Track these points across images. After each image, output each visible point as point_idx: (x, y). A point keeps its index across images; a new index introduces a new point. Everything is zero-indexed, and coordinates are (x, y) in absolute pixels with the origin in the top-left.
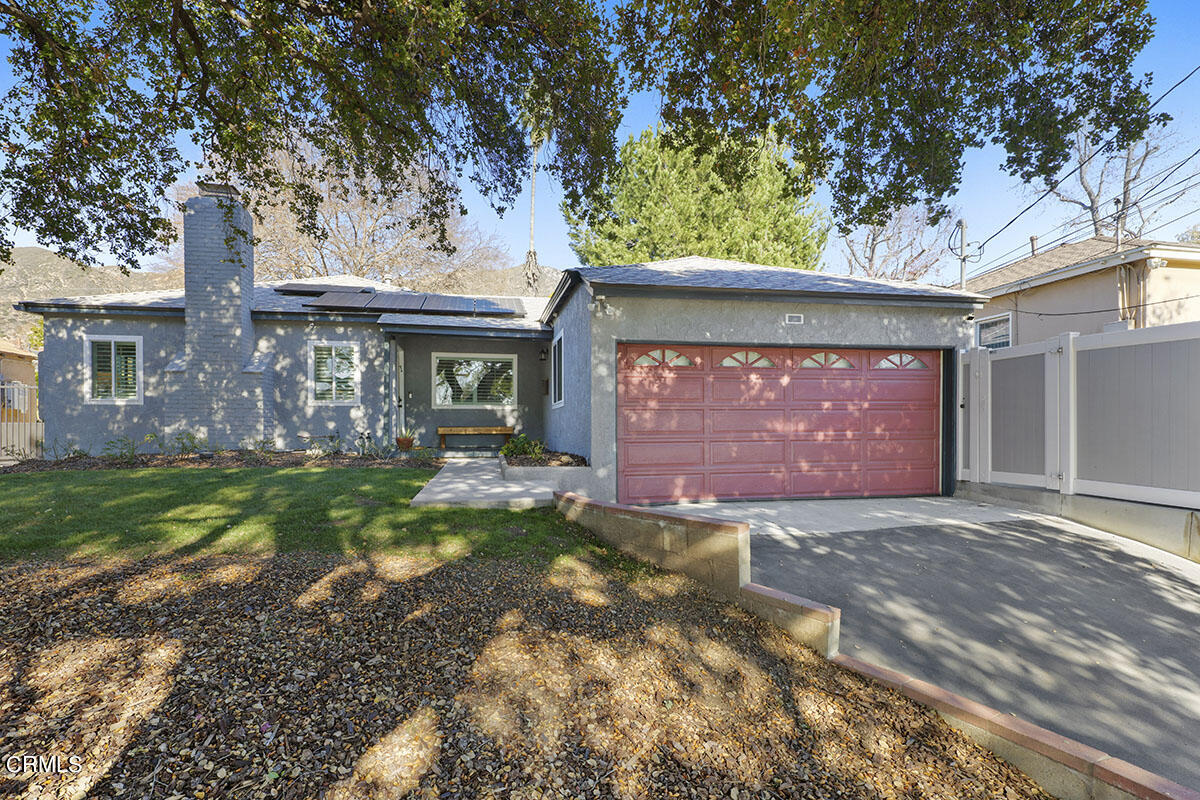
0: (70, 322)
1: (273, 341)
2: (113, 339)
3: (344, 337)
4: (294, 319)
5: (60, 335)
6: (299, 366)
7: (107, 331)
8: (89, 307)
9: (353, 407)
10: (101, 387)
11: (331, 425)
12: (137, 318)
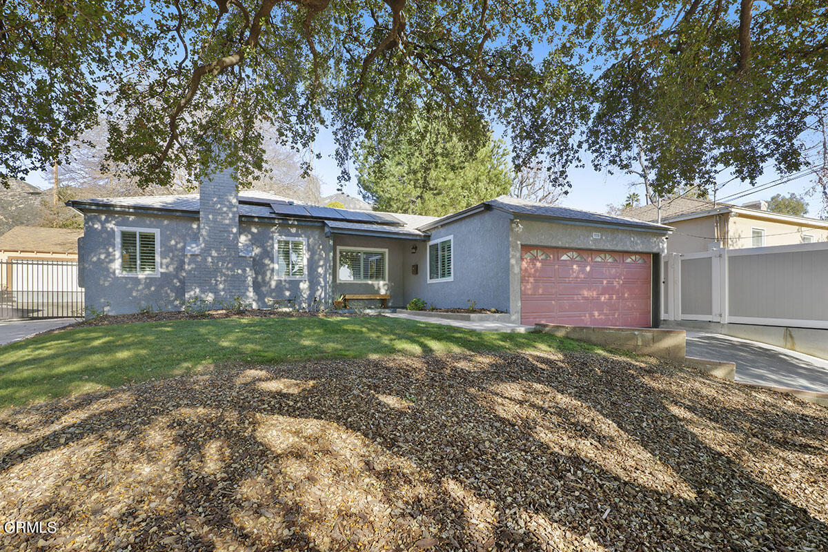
0: (103, 217)
1: (250, 237)
2: (138, 230)
3: (297, 235)
4: (265, 222)
5: (96, 226)
6: (267, 254)
7: (133, 224)
8: (121, 206)
9: (301, 281)
10: (129, 264)
11: (287, 293)
12: (155, 216)
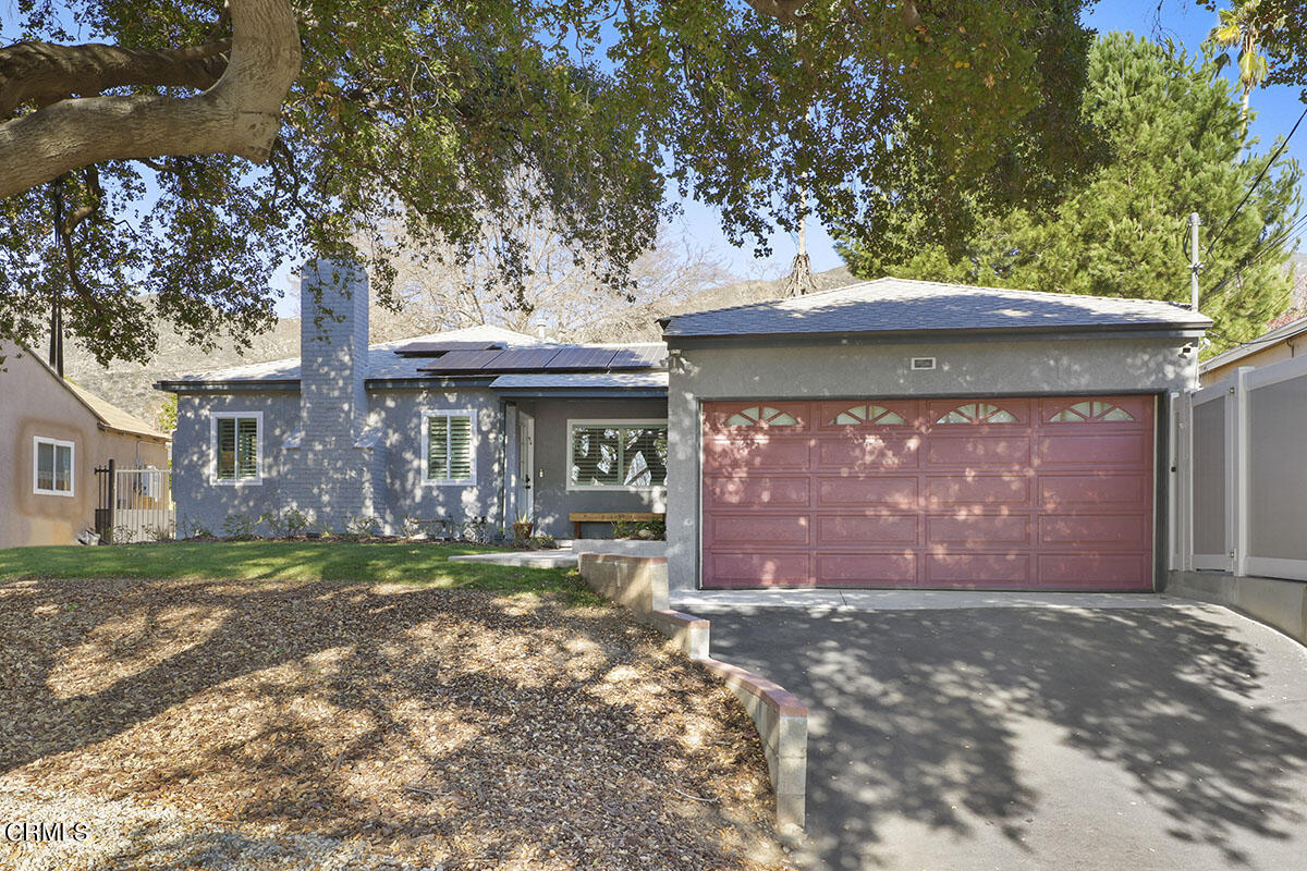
0: (197, 401)
1: (383, 414)
2: (236, 415)
3: (458, 406)
4: (406, 387)
5: (189, 414)
6: (410, 443)
7: (230, 408)
8: (214, 383)
9: (465, 488)
10: (225, 469)
11: (441, 511)
12: (255, 392)
